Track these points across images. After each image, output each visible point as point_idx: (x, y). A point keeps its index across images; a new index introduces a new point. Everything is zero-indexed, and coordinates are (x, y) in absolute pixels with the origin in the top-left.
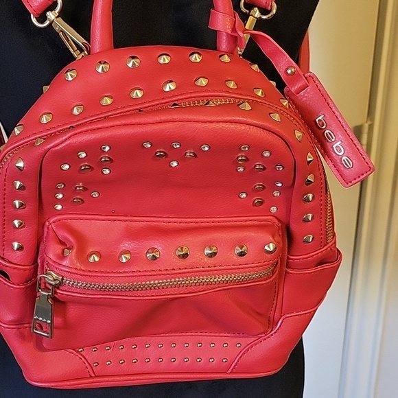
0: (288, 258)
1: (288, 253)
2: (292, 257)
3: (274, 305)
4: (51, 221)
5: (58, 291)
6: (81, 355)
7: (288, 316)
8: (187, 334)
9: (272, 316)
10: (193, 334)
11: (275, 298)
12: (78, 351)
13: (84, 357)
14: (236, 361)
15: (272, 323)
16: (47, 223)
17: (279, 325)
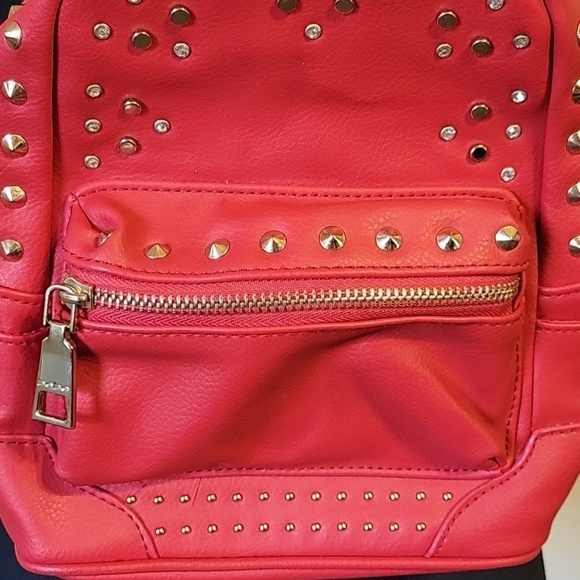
0: (540, 293)
1: (540, 283)
2: (547, 290)
3: (516, 402)
4: (77, 194)
5: (85, 323)
6: (131, 509)
7: (544, 431)
8: (343, 471)
9: (512, 428)
10: (354, 471)
11: (518, 384)
12: (124, 502)
13: (137, 515)
14: (444, 528)
15: (513, 446)
16: (70, 199)
17: (527, 450)
